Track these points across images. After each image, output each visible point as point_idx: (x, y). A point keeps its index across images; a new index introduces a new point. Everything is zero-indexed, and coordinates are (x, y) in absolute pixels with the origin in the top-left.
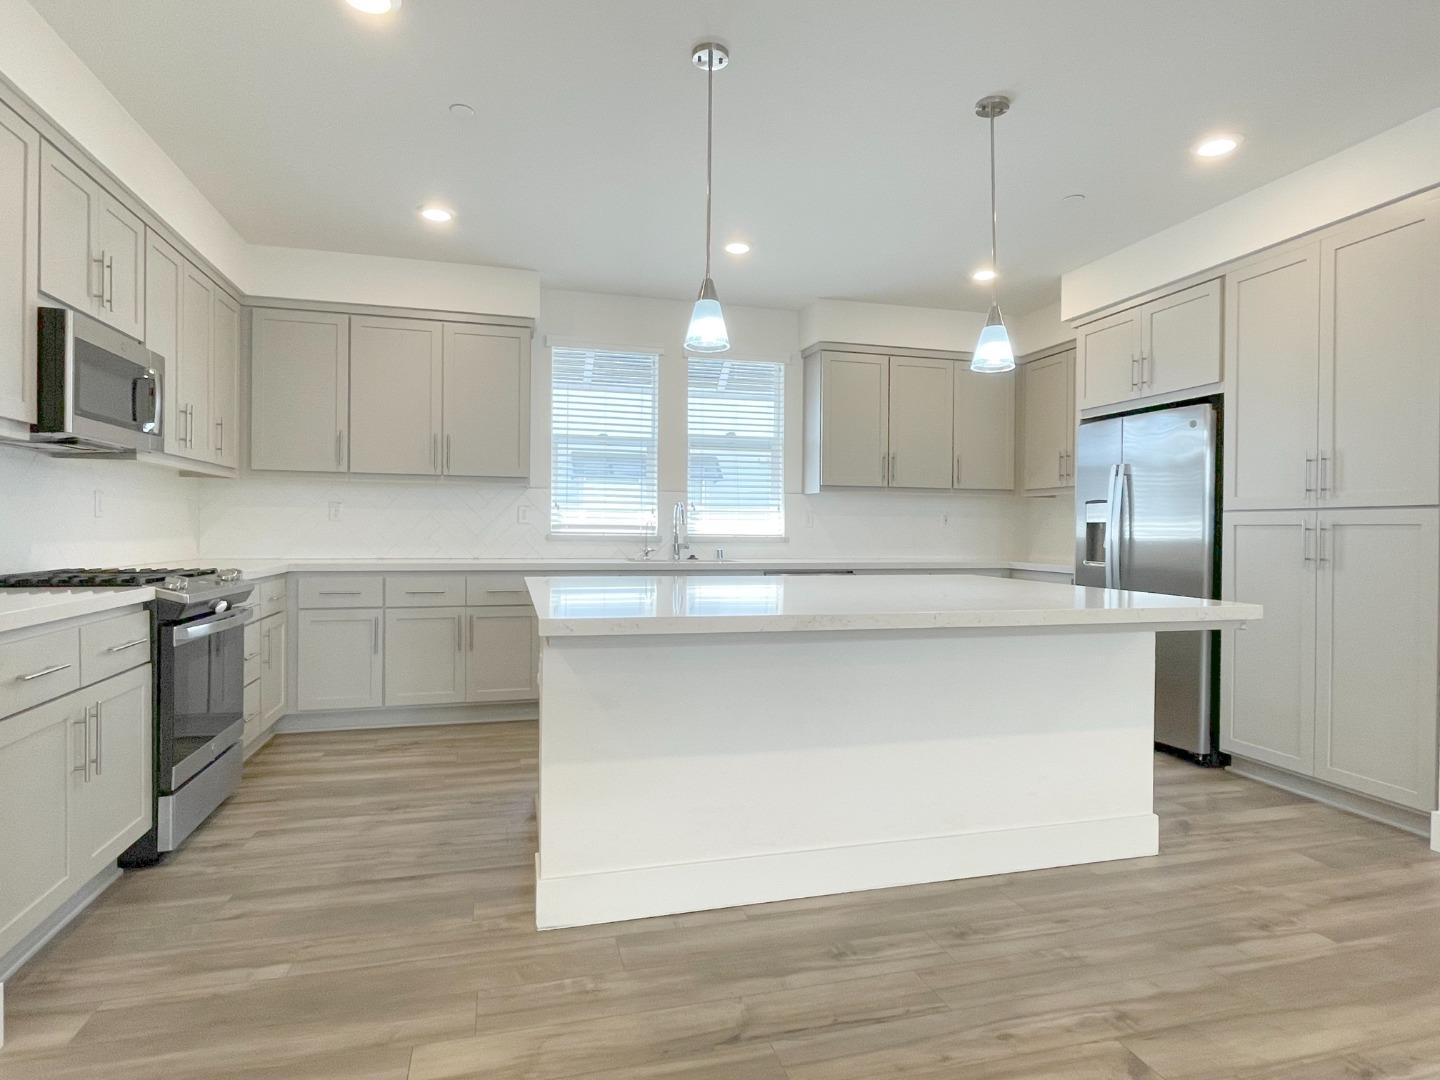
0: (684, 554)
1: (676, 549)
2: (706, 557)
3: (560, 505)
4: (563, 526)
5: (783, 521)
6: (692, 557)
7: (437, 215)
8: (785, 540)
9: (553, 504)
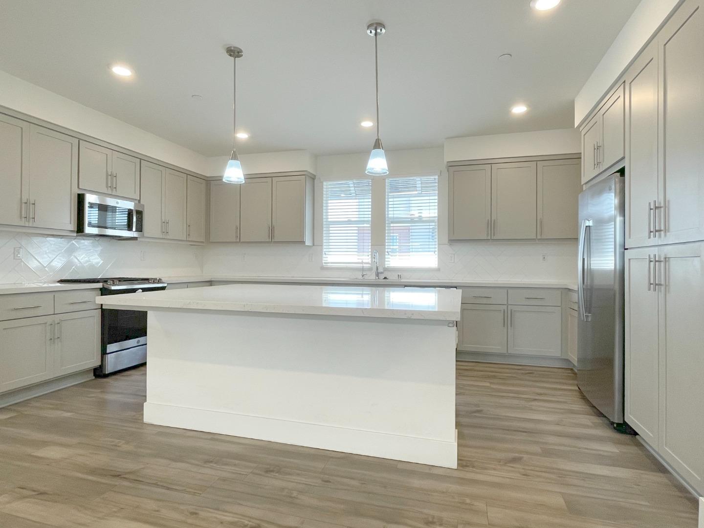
0: (382, 277)
1: (378, 274)
2: (393, 277)
3: (326, 253)
4: (329, 263)
5: (437, 259)
6: (385, 278)
7: (242, 136)
8: (438, 270)
9: (324, 253)
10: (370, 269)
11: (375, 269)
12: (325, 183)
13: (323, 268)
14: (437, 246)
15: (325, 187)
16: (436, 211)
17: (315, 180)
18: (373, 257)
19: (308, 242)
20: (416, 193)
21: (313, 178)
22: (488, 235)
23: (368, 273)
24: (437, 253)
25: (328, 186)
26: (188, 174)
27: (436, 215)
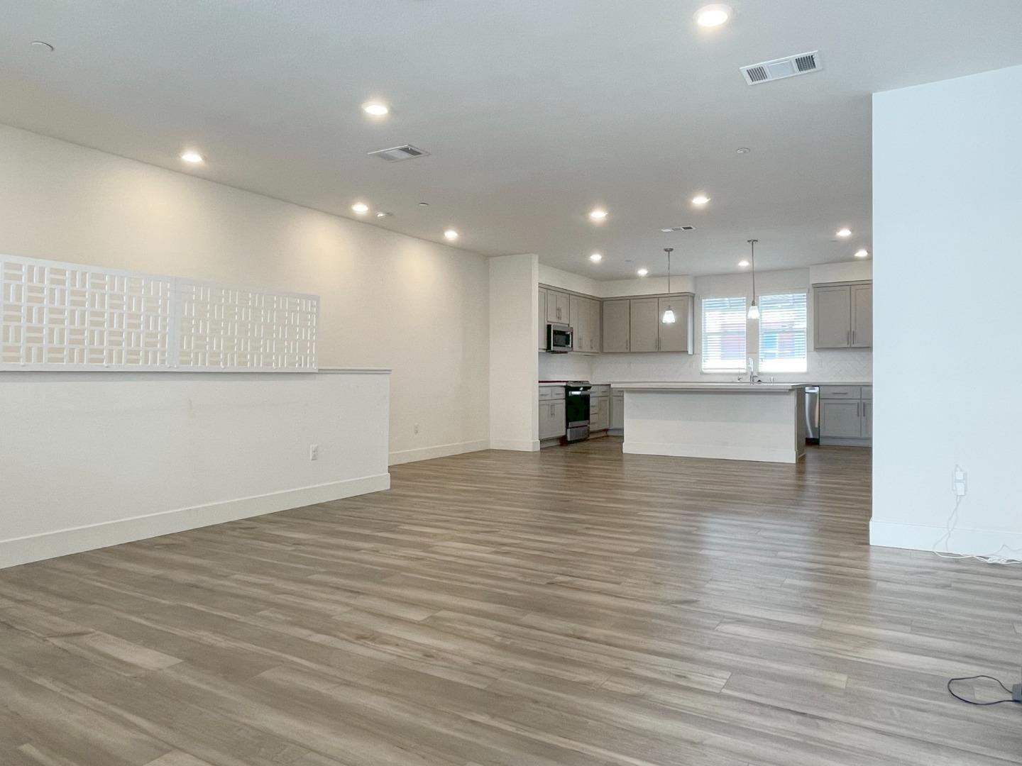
3: (705, 360)
5: (806, 364)
8: (806, 374)
9: (702, 360)
10: (746, 374)
11: (750, 374)
12: (703, 300)
13: (702, 374)
14: (806, 353)
15: (703, 303)
16: (806, 323)
17: (695, 298)
18: (748, 363)
19: (690, 352)
20: (789, 304)
21: (693, 296)
22: (848, 344)
23: (744, 377)
24: (806, 359)
25: (705, 302)
26: (585, 297)
27: (805, 326)
